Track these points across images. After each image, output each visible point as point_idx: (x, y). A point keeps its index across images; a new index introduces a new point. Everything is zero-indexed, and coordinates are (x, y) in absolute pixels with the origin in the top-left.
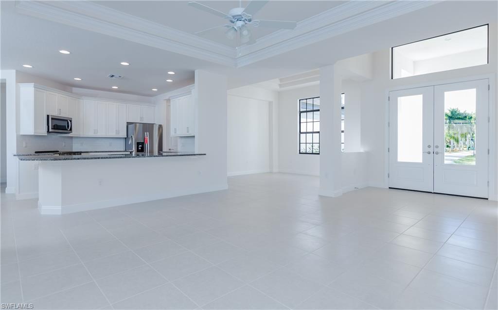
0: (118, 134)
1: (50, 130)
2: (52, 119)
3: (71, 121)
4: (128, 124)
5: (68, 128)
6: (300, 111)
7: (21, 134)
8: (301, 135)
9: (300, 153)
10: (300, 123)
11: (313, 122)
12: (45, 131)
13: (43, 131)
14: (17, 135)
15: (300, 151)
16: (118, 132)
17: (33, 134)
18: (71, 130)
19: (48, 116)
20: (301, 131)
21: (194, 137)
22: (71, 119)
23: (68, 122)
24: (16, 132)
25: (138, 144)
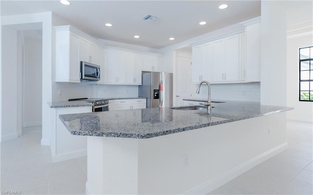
0: (135, 82)
1: (83, 78)
2: (86, 65)
3: (99, 69)
4: (143, 72)
5: (97, 76)
6: (300, 60)
7: (56, 81)
8: (301, 82)
9: (300, 100)
10: (300, 71)
11: (310, 70)
12: (79, 78)
13: (77, 78)
14: (53, 82)
15: (300, 98)
16: (135, 80)
17: (68, 81)
18: (99, 77)
19: (81, 63)
20: (301, 79)
21: (258, 83)
22: (100, 66)
23: (97, 69)
24: (52, 79)
25: (155, 91)
